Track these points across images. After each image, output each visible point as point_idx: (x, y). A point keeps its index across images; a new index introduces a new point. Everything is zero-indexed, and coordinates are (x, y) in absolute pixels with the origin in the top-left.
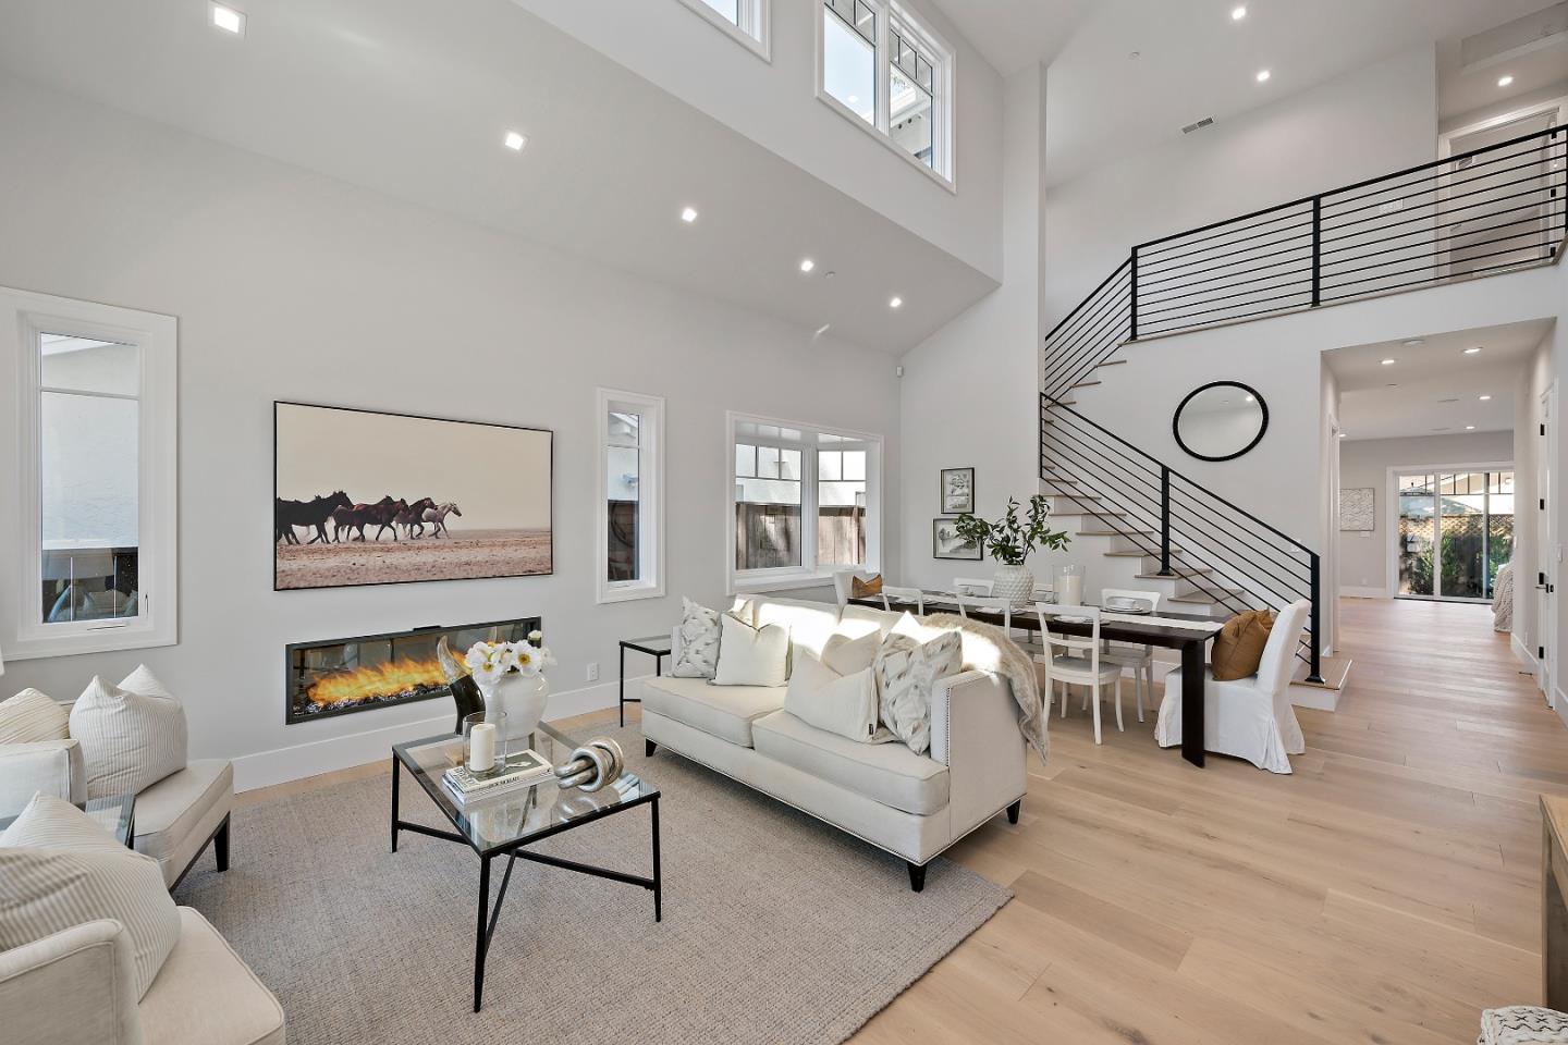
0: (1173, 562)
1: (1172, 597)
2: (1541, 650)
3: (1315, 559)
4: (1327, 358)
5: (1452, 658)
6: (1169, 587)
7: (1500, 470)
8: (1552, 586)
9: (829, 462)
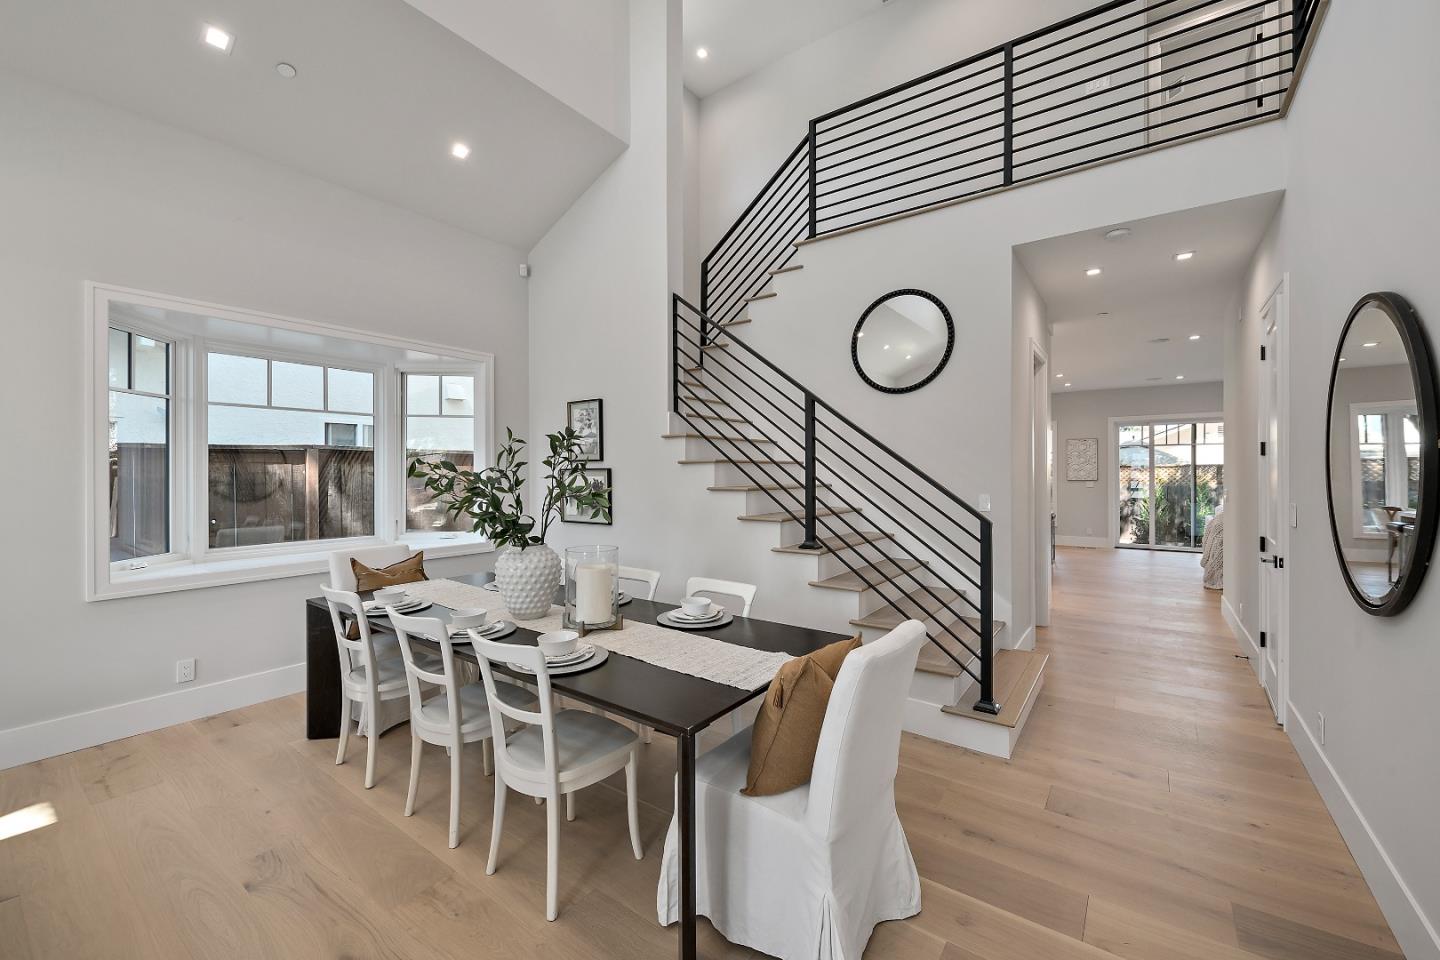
0: (821, 531)
1: (815, 580)
2: (1263, 635)
3: (986, 526)
4: (1022, 256)
5: (1167, 632)
6: (811, 565)
7: (1206, 420)
8: (1281, 560)
9: (420, 389)
